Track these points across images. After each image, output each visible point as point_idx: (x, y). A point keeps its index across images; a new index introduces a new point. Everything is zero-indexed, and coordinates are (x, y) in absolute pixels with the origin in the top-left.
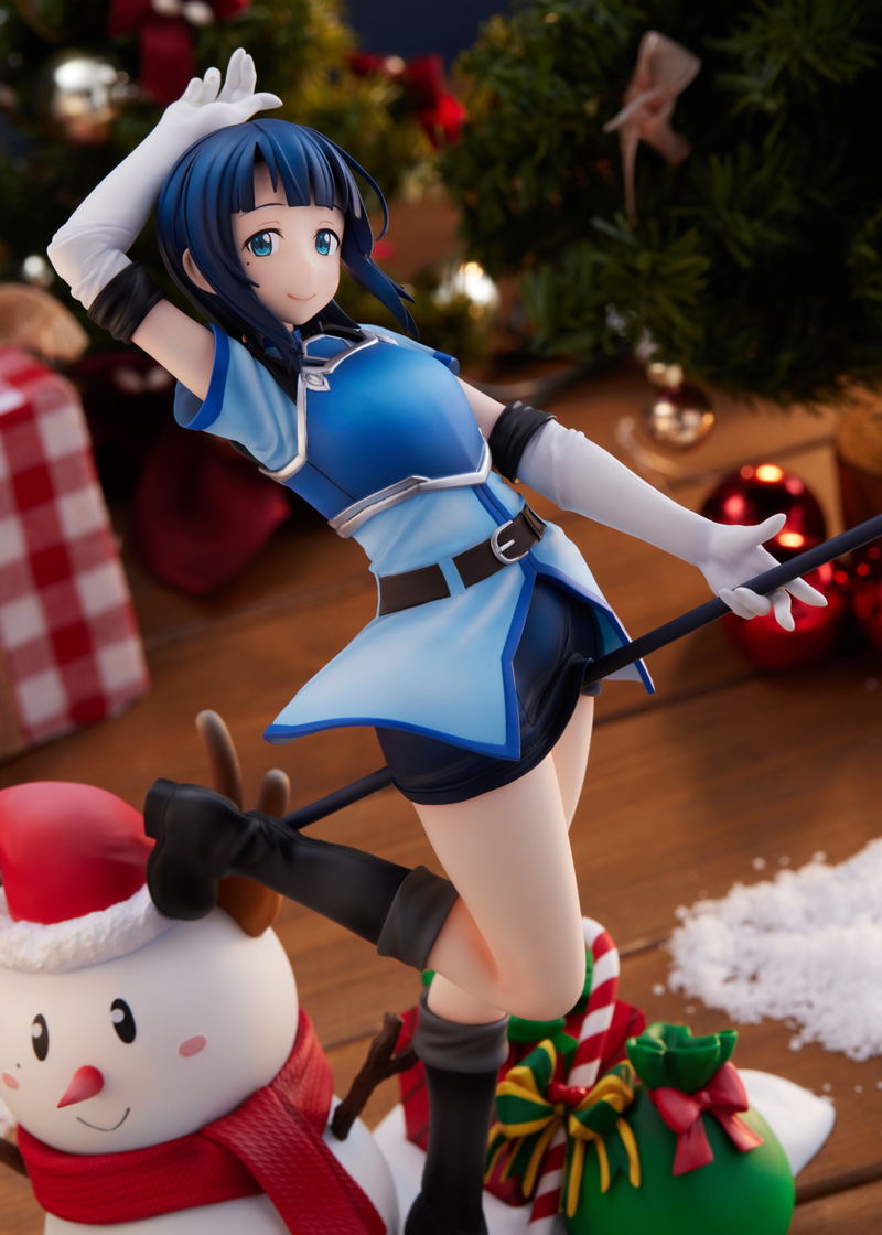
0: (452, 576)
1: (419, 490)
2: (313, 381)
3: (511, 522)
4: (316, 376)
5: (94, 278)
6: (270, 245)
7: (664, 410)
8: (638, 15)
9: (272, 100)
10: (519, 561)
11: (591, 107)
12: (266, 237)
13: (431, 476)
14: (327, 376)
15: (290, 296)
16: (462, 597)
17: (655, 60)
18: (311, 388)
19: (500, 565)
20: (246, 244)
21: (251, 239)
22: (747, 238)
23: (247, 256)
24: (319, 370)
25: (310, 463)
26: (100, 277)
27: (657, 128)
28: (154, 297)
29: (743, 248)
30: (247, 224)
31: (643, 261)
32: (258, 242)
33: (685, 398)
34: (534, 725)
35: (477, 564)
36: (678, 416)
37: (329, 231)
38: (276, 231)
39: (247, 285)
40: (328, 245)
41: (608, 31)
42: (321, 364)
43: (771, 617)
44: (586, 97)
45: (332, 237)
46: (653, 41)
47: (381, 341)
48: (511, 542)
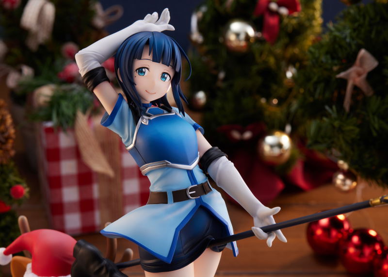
0: (170, 197)
1: (167, 166)
2: (144, 121)
3: (196, 185)
4: (146, 119)
5: (86, 68)
6: (144, 73)
7: (341, 177)
8: (360, 42)
9: (172, 28)
10: (196, 199)
11: (335, 68)
12: (144, 70)
13: (172, 162)
14: (149, 120)
15: (146, 91)
16: (171, 205)
17: (363, 58)
18: (143, 123)
19: (188, 198)
20: (136, 70)
21: (139, 69)
22: (376, 126)
23: (136, 74)
24: (147, 118)
25: (135, 147)
26: (87, 68)
27: (360, 81)
28: (103, 79)
29: (375, 129)
30: (138, 64)
31: (336, 124)
32: (141, 70)
33: (348, 175)
34: (185, 254)
35: (180, 196)
36: (344, 181)
37: (167, 74)
38: (148, 69)
39: (133, 84)
40: (166, 78)
41: (350, 45)
42: (149, 116)
43: (265, 240)
44: (336, 65)
45: (168, 76)
46: (363, 52)
47: (176, 114)
48: (194, 192)
